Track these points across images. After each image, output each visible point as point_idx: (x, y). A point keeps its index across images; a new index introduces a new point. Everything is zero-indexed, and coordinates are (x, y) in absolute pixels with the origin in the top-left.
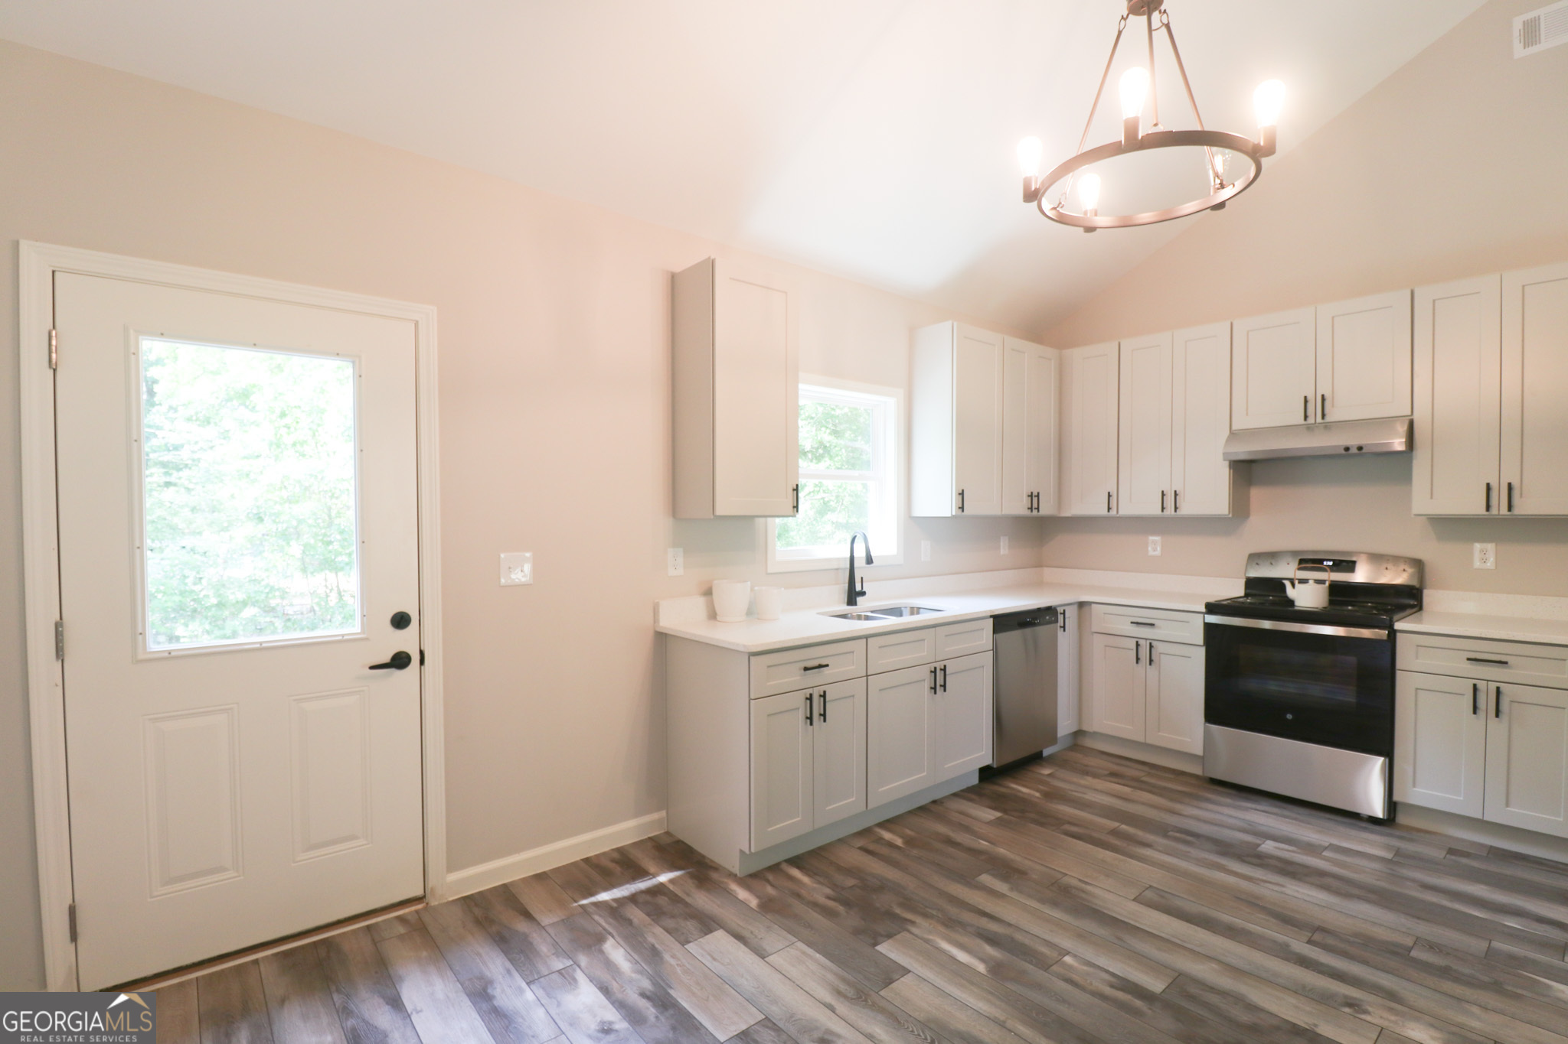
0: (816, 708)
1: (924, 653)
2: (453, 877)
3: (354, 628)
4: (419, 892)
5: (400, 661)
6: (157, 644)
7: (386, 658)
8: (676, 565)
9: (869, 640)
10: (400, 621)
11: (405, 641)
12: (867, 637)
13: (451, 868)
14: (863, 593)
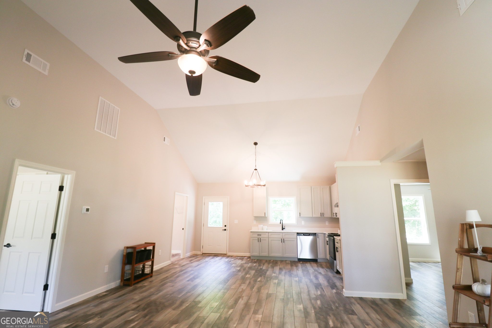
0: (259, 240)
1: (280, 236)
2: (229, 253)
3: (222, 226)
4: (226, 254)
5: (225, 230)
6: (209, 226)
7: (224, 229)
8: (255, 222)
9: (269, 233)
10: (225, 226)
11: (225, 228)
12: (268, 232)
13: (229, 252)
14: (284, 229)
